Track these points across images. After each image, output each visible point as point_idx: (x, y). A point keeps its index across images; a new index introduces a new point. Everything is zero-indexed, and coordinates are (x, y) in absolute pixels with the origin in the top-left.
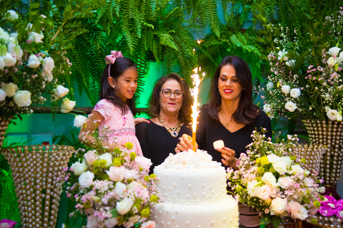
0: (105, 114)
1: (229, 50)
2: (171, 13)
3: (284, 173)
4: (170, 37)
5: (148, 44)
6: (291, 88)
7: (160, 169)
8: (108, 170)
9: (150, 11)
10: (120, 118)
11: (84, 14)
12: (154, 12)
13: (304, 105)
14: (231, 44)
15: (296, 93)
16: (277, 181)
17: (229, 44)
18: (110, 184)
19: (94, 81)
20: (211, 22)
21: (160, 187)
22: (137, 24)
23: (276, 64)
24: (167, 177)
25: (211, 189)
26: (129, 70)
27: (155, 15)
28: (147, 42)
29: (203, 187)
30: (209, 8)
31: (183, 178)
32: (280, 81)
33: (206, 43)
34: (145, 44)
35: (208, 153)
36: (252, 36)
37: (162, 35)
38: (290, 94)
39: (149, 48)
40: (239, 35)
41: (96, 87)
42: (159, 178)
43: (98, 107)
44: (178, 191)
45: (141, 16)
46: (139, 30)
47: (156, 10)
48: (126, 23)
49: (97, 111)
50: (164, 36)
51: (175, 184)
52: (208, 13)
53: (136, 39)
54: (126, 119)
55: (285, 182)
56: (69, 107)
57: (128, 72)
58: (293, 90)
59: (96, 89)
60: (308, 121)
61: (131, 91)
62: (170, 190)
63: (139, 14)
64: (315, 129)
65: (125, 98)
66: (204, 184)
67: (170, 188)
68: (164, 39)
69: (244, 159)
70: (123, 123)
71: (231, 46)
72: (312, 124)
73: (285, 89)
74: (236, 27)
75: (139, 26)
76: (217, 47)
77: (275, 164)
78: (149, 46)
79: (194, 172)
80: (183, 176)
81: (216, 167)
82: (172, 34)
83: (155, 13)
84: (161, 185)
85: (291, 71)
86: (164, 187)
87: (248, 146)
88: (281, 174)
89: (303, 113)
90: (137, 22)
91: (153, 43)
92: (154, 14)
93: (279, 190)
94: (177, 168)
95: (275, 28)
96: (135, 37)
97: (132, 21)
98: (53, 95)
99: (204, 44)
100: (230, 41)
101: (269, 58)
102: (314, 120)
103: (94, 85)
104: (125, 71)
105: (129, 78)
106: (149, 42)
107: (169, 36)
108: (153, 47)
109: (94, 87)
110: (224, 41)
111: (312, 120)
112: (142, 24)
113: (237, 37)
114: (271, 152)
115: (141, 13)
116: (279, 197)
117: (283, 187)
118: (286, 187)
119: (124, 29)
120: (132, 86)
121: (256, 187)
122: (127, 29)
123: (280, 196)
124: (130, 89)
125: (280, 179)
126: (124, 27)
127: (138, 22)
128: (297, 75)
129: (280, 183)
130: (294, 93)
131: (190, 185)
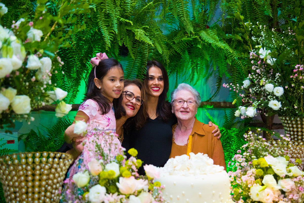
0: (90, 114)
1: (199, 46)
2: (145, 8)
3: (284, 175)
4: (144, 33)
5: (122, 39)
6: (274, 87)
7: (164, 176)
8: (118, 182)
9: (125, 6)
10: (105, 119)
11: (83, 9)
12: (129, 7)
13: (284, 103)
14: (202, 40)
15: (279, 91)
16: (277, 183)
17: (200, 40)
18: (122, 198)
19: (64, 77)
20: (184, 18)
21: (166, 195)
22: (113, 19)
23: (258, 63)
24: (175, 184)
25: (220, 196)
26: (112, 69)
27: (130, 11)
28: (120, 38)
29: (213, 194)
30: (182, 4)
31: (192, 186)
32: (264, 79)
33: (175, 39)
34: (119, 40)
35: (208, 156)
36: (229, 34)
37: (136, 30)
38: (273, 93)
39: (123, 44)
40: (209, 31)
41: (65, 83)
42: (164, 186)
43: (83, 108)
44: (188, 200)
45: (117, 11)
46: (116, 26)
47: (131, 5)
48: (102, 18)
49: (82, 111)
50: (138, 32)
51: (183, 192)
52: (181, 9)
53: (112, 34)
54: (110, 120)
55: (287, 185)
56: (65, 111)
57: (112, 71)
58: (277, 88)
59: (65, 85)
60: (288, 119)
61: (116, 90)
62: (178, 199)
63: (114, 8)
64: (295, 126)
65: (111, 97)
66: (214, 192)
67: (178, 196)
68: (139, 34)
69: (240, 160)
70: (107, 123)
71: (202, 42)
72: (292, 121)
73: (269, 87)
74: (202, 24)
75: (115, 21)
76: (185, 43)
77: (274, 166)
78: (123, 41)
79: (203, 179)
80: (192, 184)
81: (221, 172)
82: (145, 29)
83: (131, 9)
84: (167, 194)
85: (272, 70)
86: (171, 196)
87: (243, 147)
88: (281, 176)
89: (282, 110)
90: (112, 17)
91: (126, 38)
92: (129, 9)
93: (280, 193)
94: (183, 175)
95: (253, 26)
96: (110, 32)
97: (108, 16)
98: (47, 98)
99: (174, 39)
100: (200, 38)
101: (250, 56)
102: (295, 118)
103: (64, 81)
104: (109, 71)
105: (113, 77)
106: (123, 37)
107: (143, 31)
108: (126, 42)
109: (64, 83)
110: (193, 37)
111: (292, 117)
112: (118, 19)
113: (208, 34)
114: (267, 153)
115: (117, 8)
116: (281, 200)
117: (284, 190)
118: (288, 190)
119: (100, 24)
120: (117, 86)
121: (261, 192)
122: (104, 24)
123: (283, 200)
124: (115, 89)
125: (280, 181)
126: (100, 22)
127: (114, 17)
128: (280, 74)
129: (281, 186)
130: (278, 92)
131: (200, 193)
